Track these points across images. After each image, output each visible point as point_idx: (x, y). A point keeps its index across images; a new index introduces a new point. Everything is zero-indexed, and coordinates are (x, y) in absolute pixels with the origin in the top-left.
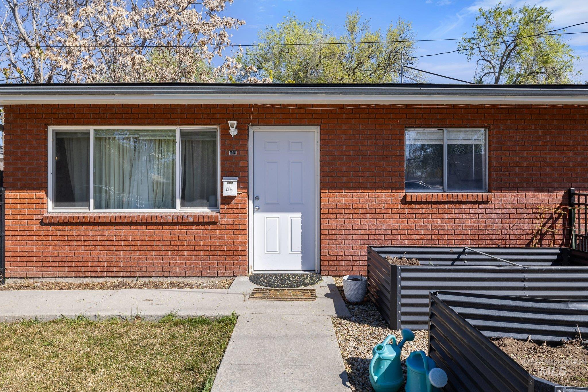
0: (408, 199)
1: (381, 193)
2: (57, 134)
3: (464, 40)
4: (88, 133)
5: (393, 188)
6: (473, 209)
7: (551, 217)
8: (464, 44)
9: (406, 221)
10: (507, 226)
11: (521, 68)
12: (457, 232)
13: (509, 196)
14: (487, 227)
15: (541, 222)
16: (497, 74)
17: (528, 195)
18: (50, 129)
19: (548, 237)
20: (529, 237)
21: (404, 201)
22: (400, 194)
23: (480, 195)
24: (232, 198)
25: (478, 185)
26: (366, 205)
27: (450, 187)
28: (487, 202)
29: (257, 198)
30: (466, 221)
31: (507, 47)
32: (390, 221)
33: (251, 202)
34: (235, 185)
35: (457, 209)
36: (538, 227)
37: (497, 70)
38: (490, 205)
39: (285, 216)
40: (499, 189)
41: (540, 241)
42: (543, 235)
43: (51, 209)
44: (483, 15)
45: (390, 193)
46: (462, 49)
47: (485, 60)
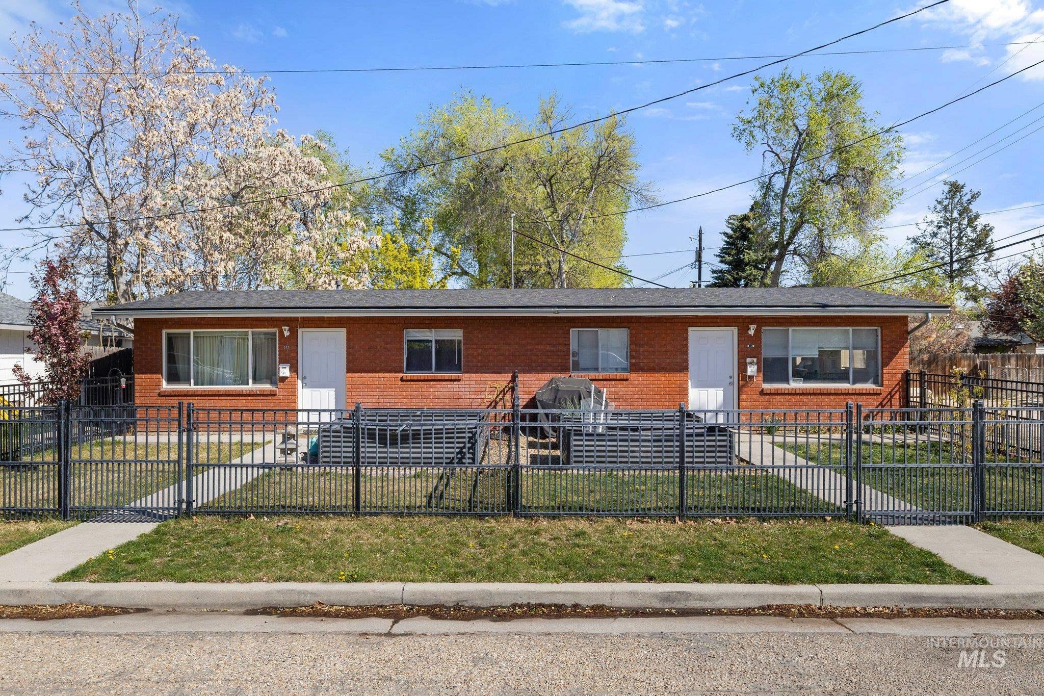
0: (405, 378)
1: (387, 375)
2: (168, 334)
4: (189, 334)
5: (395, 372)
6: (449, 385)
7: (503, 390)
8: (741, 126)
9: (404, 393)
10: (473, 397)
12: (439, 400)
13: (475, 376)
14: (460, 397)
15: (496, 393)
16: (786, 176)
18: (164, 331)
20: (488, 404)
21: (402, 380)
22: (399, 375)
23: (453, 375)
24: (286, 378)
25: (458, 368)
26: (377, 383)
27: (436, 370)
28: (459, 380)
29: (304, 378)
30: (445, 393)
31: (801, 134)
32: (393, 394)
33: (299, 381)
34: (288, 369)
36: (494, 397)
37: (787, 170)
38: (461, 382)
39: (324, 391)
40: (467, 372)
43: (165, 386)
44: (762, 85)
45: (393, 375)
46: (739, 134)
47: (773, 152)
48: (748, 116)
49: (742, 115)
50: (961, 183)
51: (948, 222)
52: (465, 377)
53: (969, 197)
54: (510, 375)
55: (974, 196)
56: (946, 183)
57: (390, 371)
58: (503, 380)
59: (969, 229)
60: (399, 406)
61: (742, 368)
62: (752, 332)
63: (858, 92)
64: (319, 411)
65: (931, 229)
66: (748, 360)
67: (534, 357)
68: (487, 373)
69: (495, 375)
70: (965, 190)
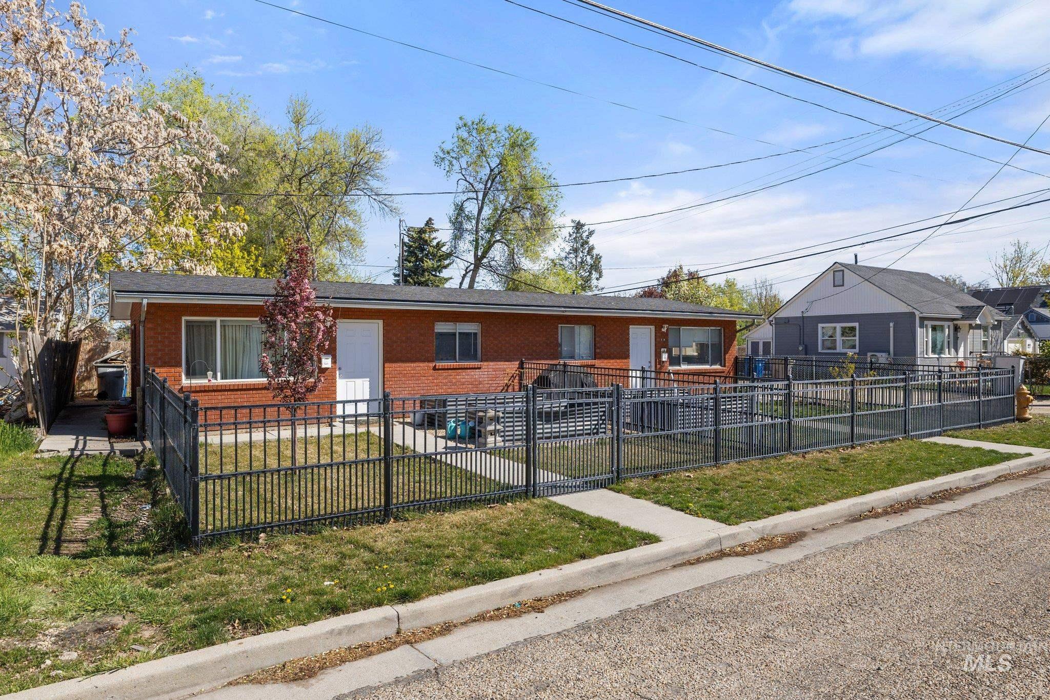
0: (437, 367)
1: (421, 364)
2: (187, 322)
3: (443, 150)
4: (215, 322)
5: (429, 361)
6: (472, 372)
7: (513, 376)
8: (442, 155)
9: (435, 381)
10: (491, 382)
11: (507, 199)
12: (464, 386)
13: (492, 364)
14: (480, 383)
15: (508, 379)
16: (480, 202)
17: (502, 363)
18: (184, 318)
19: (511, 387)
20: (501, 388)
21: (435, 368)
22: (432, 365)
23: (477, 364)
24: (327, 369)
25: (475, 358)
26: (412, 372)
27: (460, 359)
28: (480, 368)
29: (340, 369)
30: (470, 380)
31: (492, 170)
32: (426, 382)
33: (338, 372)
34: (330, 360)
35: (464, 373)
36: (506, 382)
37: (480, 197)
38: (482, 370)
39: (359, 381)
40: (486, 360)
41: (507, 390)
42: (508, 387)
43: (185, 382)
44: (465, 125)
45: (427, 364)
46: (439, 161)
47: (466, 180)
48: (448, 147)
49: (443, 146)
50: (582, 222)
51: (575, 250)
52: (485, 364)
53: (587, 233)
54: (518, 363)
55: (591, 233)
56: (573, 221)
57: (424, 361)
58: (512, 367)
59: (588, 257)
60: (432, 392)
61: (658, 355)
62: (664, 330)
63: (535, 145)
64: (356, 402)
65: (563, 255)
66: (662, 350)
67: (534, 348)
68: (502, 361)
69: (507, 363)
70: (586, 228)
